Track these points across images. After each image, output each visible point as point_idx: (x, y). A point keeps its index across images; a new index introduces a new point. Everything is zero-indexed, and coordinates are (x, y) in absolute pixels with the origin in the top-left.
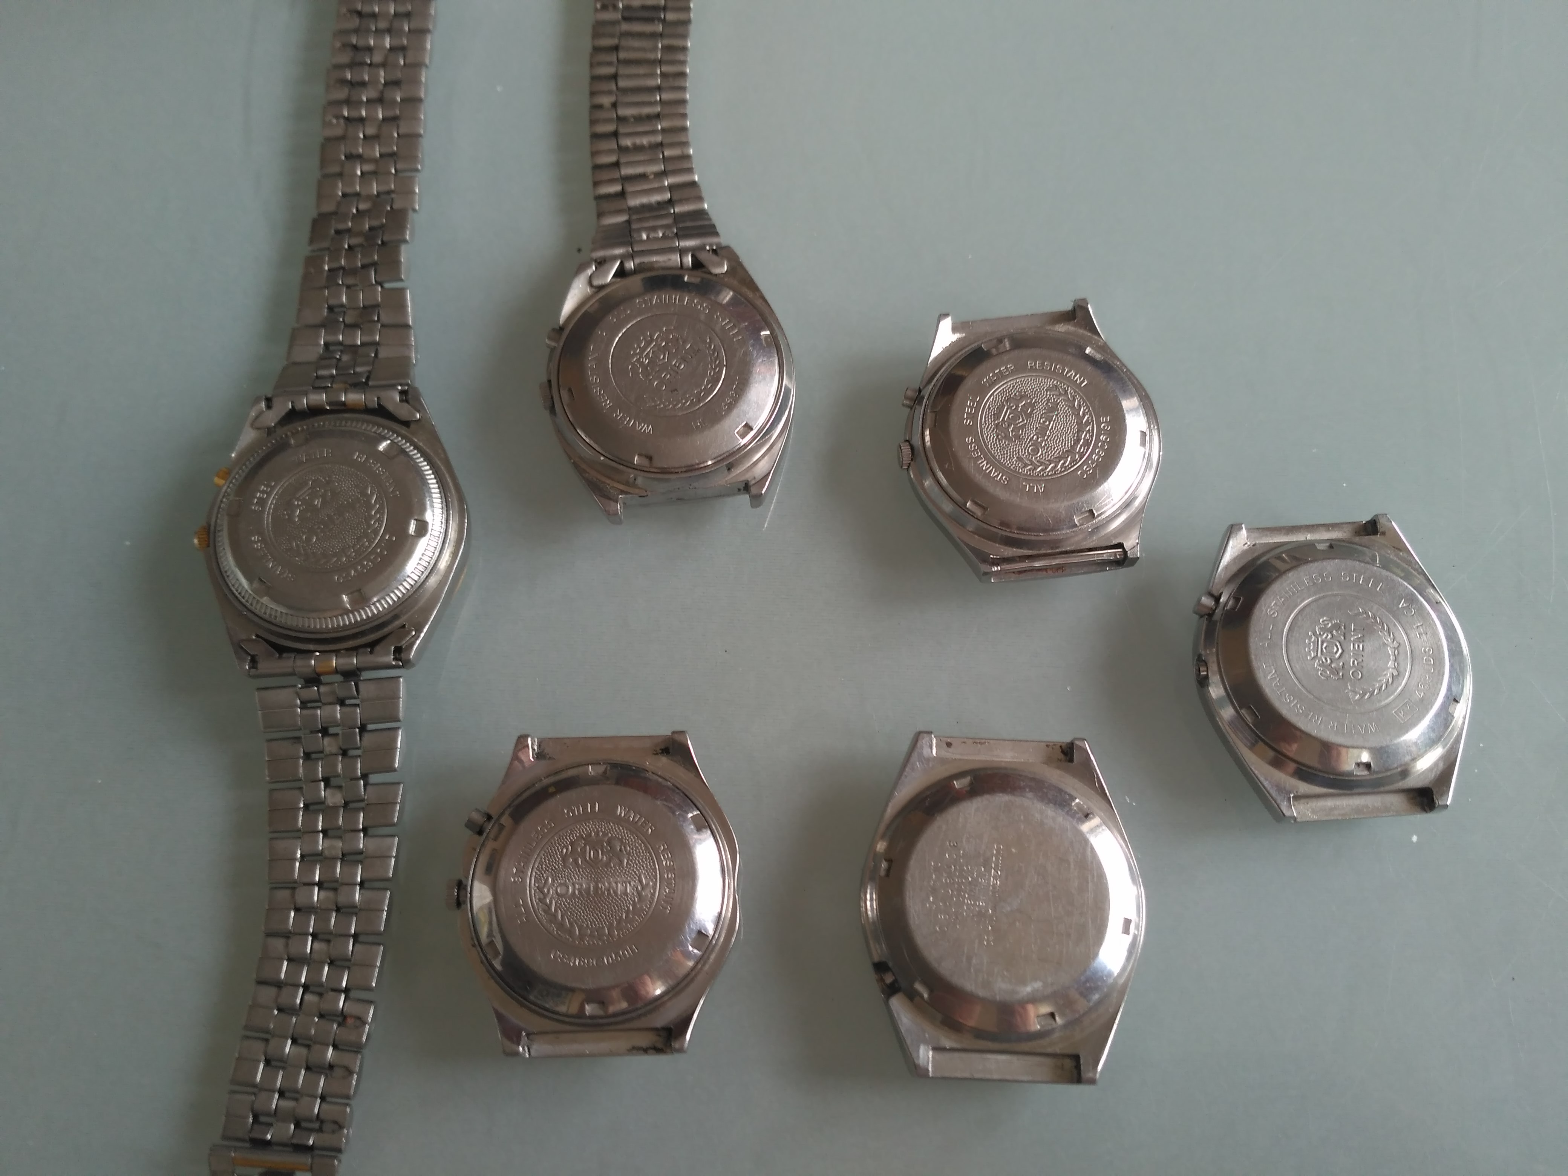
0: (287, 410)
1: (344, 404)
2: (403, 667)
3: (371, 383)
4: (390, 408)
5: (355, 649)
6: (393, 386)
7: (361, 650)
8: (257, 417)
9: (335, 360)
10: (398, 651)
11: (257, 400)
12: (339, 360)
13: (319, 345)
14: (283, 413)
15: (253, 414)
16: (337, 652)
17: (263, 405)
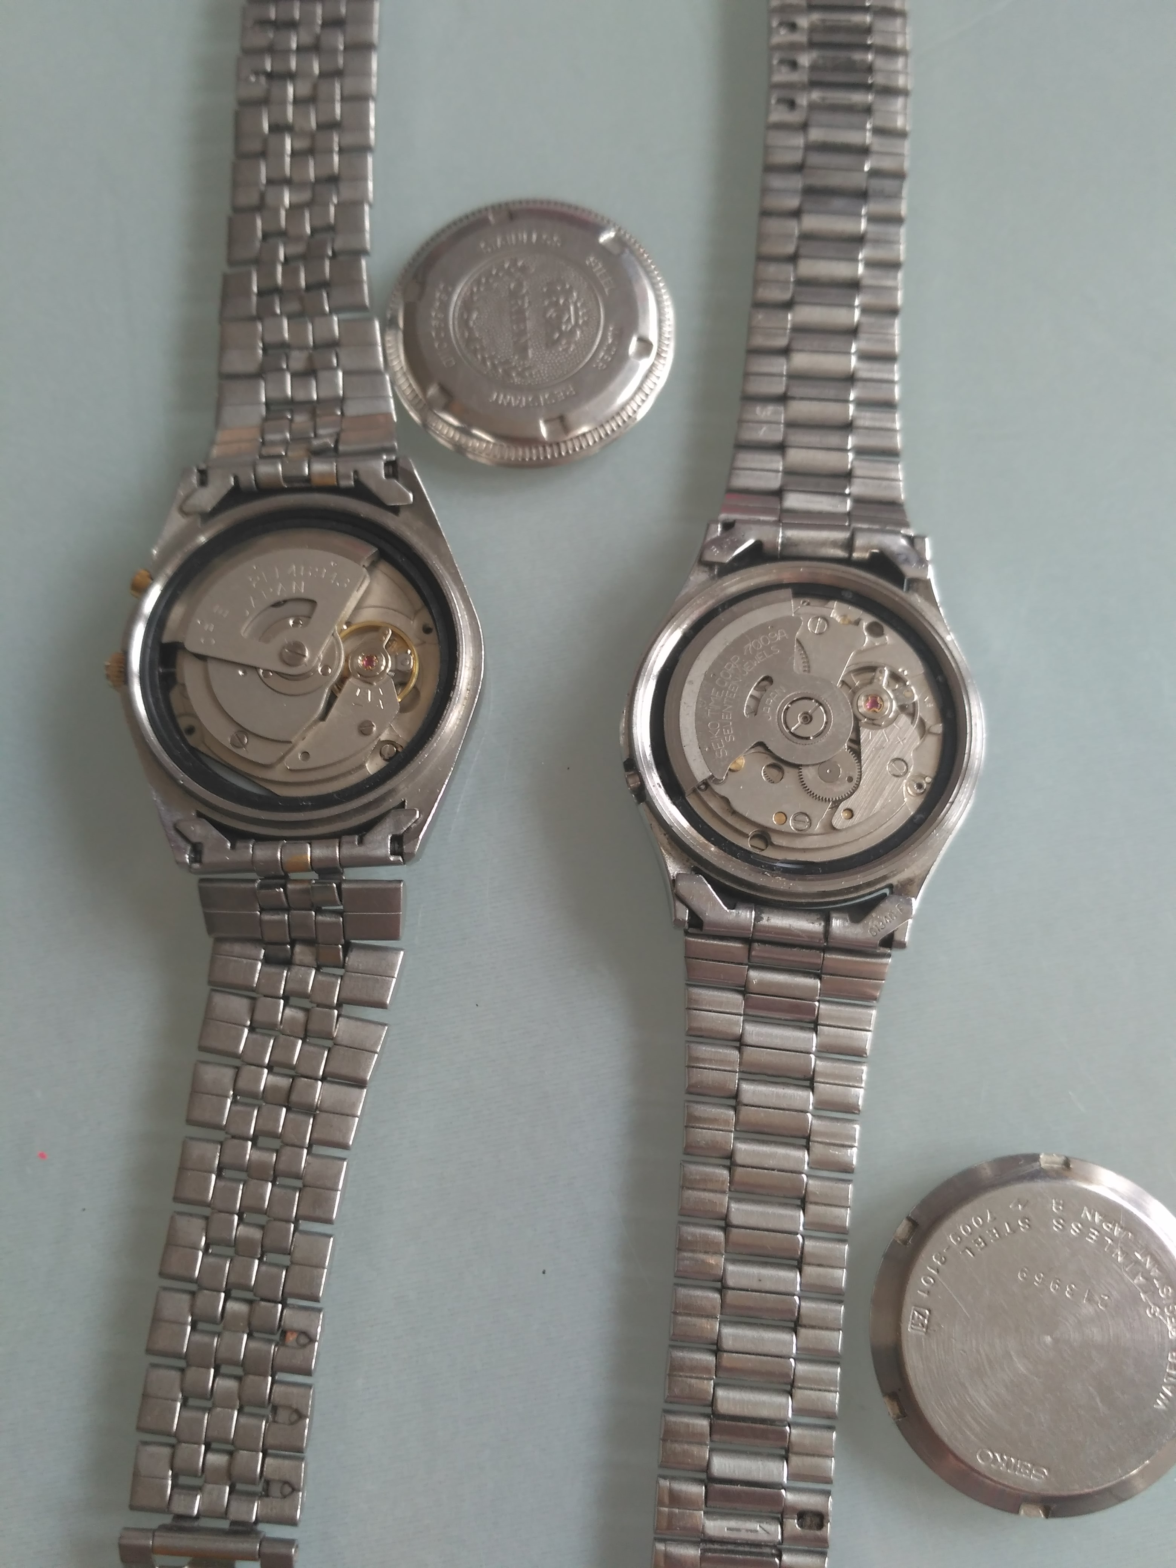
0: (229, 488)
1: (308, 479)
2: (404, 862)
3: (341, 448)
4: (372, 485)
5: (337, 836)
6: (376, 453)
7: (345, 839)
8: (188, 497)
9: (287, 421)
10: (398, 841)
11: (185, 473)
12: (291, 421)
13: (259, 403)
14: (224, 491)
15: (182, 493)
16: (310, 839)
17: (194, 479)
